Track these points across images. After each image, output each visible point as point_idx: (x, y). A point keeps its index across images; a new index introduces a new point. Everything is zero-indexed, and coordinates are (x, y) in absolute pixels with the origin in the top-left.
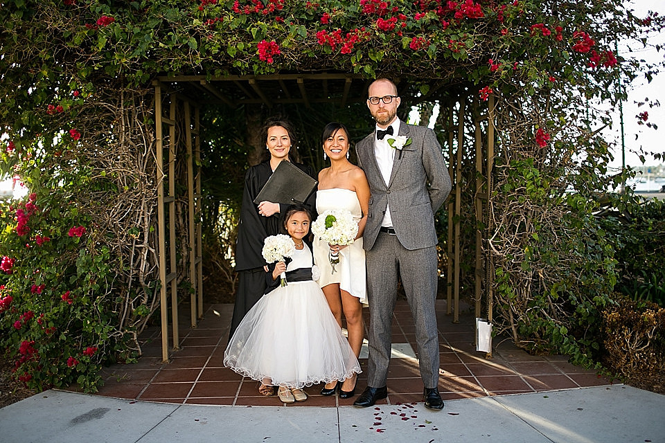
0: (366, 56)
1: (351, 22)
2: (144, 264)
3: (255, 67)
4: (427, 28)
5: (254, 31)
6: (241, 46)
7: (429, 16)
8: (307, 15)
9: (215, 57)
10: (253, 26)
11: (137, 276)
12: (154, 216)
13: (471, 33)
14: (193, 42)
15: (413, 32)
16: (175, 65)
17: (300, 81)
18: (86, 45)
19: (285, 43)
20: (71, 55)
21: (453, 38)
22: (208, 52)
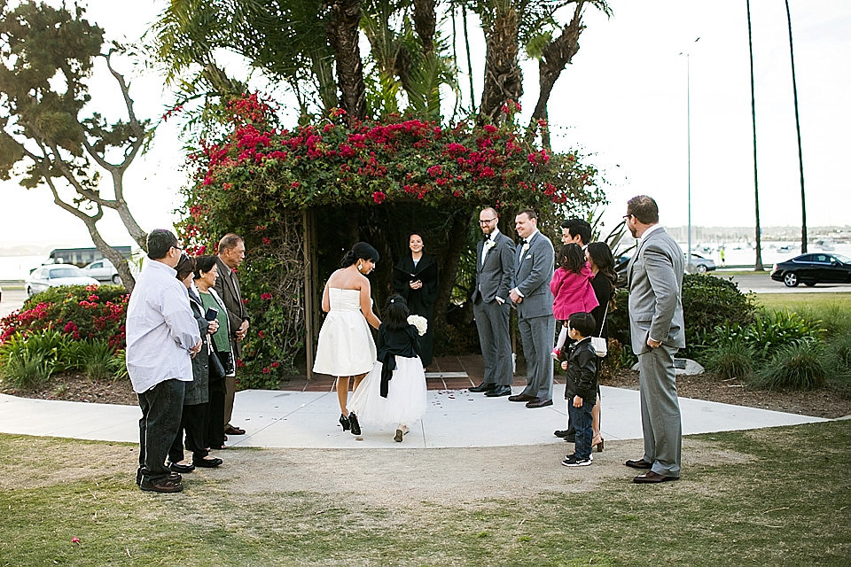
0: (432, 196)
1: (423, 177)
2: (298, 317)
3: (370, 202)
4: (464, 183)
5: (371, 186)
6: (363, 192)
7: (465, 175)
8: (399, 172)
9: (348, 197)
10: (370, 183)
11: (293, 325)
12: (303, 290)
13: (488, 184)
14: (337, 191)
15: (457, 184)
16: (325, 202)
17: (393, 204)
18: (277, 194)
19: (387, 192)
20: (269, 198)
21: (479, 188)
22: (344, 195)
